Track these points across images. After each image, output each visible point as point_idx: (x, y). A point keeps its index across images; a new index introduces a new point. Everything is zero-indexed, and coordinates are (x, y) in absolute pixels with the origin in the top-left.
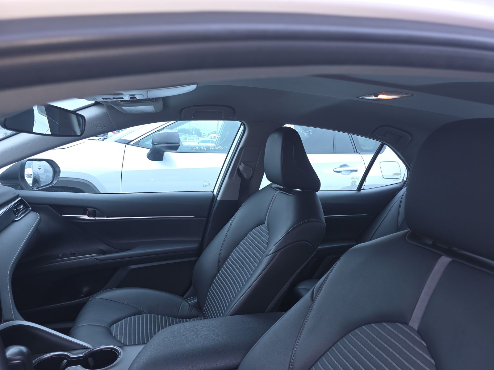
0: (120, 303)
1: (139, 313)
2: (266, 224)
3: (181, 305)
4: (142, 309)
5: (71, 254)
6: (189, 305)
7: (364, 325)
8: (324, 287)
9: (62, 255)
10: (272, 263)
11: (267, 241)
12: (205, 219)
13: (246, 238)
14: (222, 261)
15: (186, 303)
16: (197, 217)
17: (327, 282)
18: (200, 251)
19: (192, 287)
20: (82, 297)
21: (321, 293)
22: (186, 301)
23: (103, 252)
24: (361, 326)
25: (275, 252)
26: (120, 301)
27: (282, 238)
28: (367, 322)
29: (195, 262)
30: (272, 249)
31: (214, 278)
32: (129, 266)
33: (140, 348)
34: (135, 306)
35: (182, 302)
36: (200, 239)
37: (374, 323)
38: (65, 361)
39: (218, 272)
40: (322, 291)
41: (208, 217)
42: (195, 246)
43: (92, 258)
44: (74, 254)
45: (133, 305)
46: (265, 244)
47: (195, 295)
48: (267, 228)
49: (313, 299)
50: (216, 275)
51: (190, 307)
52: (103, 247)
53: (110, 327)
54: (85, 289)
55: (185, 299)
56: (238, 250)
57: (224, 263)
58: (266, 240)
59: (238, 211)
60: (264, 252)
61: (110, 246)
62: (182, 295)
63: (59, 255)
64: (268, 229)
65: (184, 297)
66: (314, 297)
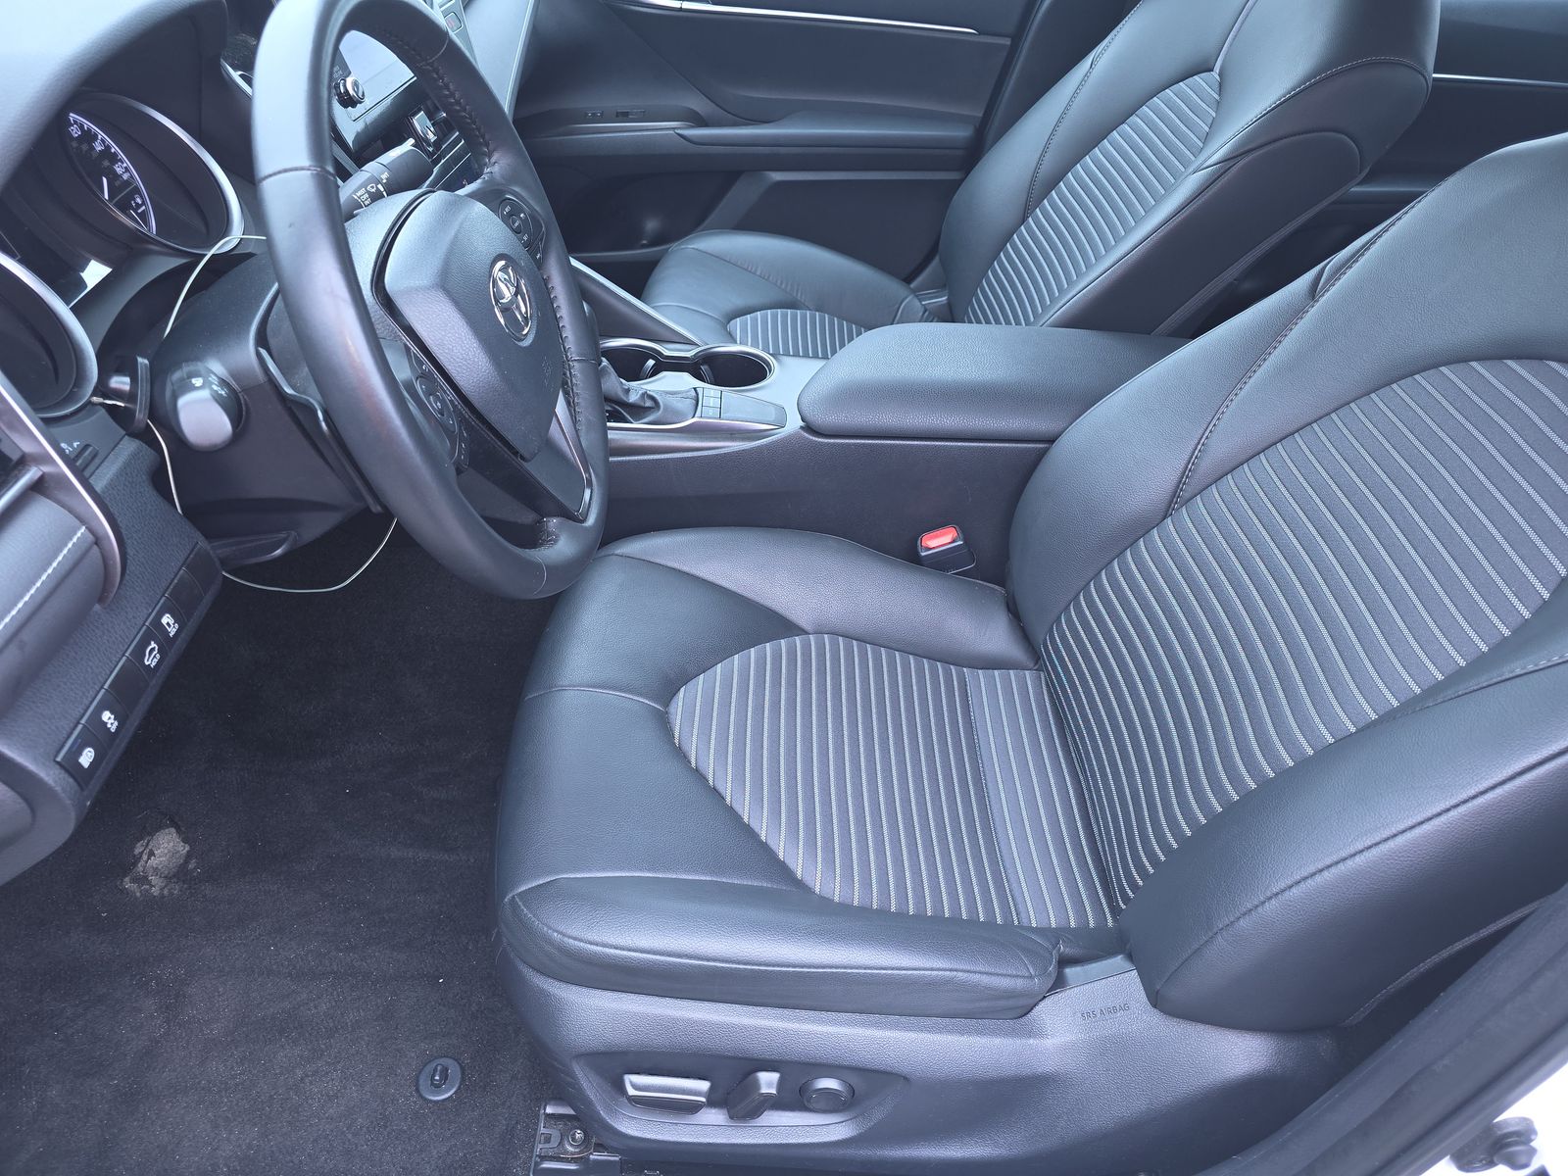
0: (746, 270)
1: (792, 305)
2: (1215, 74)
3: (901, 303)
4: (801, 297)
5: (618, 114)
6: (923, 309)
7: (1445, 364)
8: (1362, 260)
9: (593, 114)
10: (1210, 193)
11: (1207, 129)
12: (1007, 42)
13: (1134, 118)
14: (1040, 188)
15: (917, 303)
16: (980, 34)
17: (1374, 248)
18: (973, 154)
19: (936, 261)
20: (644, 246)
21: (1344, 278)
22: (917, 296)
23: (700, 121)
24: (1436, 366)
25: (1229, 160)
26: (746, 267)
27: (1264, 115)
28: (1459, 358)
29: (956, 185)
30: (1219, 149)
31: (1009, 238)
32: (767, 173)
33: (816, 365)
34: (783, 286)
35: (906, 298)
36: (981, 115)
37: (1478, 359)
38: (651, 362)
39: (1024, 220)
40: (1350, 272)
41: (1017, 37)
42: (961, 133)
43: (671, 132)
44: (623, 116)
45: (779, 282)
46: (1195, 139)
47: (942, 284)
48: (1217, 86)
49: (1313, 292)
50: (1015, 229)
51: (927, 313)
52: (697, 103)
53: (729, 322)
54: (651, 225)
55: (914, 292)
56: (1101, 156)
57: (1046, 194)
58: (1204, 126)
59: (1124, 22)
60: (1190, 162)
61: (718, 105)
62: (908, 280)
63: (586, 114)
64: (1221, 87)
65: (912, 286)
66: (1320, 285)
